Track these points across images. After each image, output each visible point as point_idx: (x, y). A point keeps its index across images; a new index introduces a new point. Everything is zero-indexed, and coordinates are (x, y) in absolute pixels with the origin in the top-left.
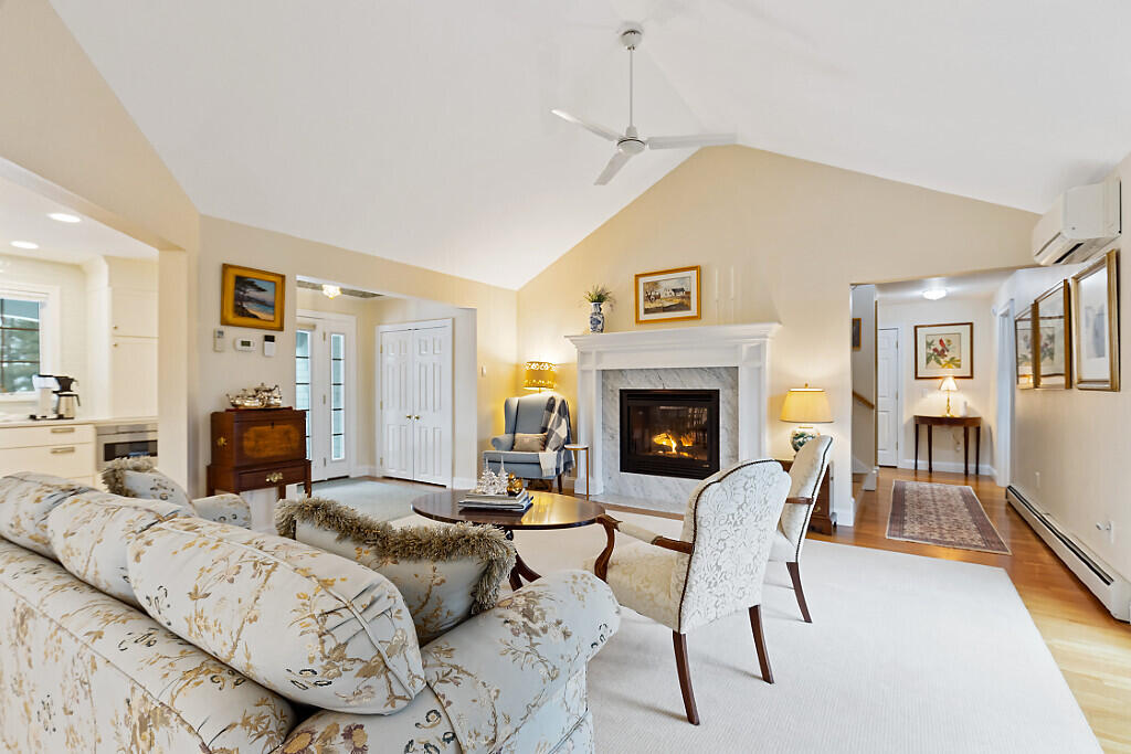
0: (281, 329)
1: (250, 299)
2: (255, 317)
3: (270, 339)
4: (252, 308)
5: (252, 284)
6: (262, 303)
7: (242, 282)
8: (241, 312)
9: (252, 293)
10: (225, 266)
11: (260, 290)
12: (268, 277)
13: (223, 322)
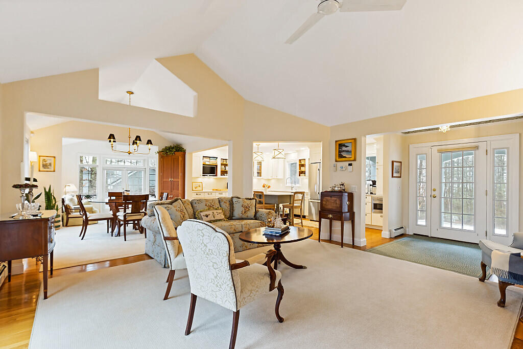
0: (355, 160)
1: (343, 151)
2: (345, 157)
3: (350, 165)
4: (344, 154)
5: (344, 146)
6: (347, 151)
7: (341, 145)
8: (341, 156)
9: (344, 149)
10: (336, 141)
11: (347, 146)
12: (350, 141)
13: (336, 161)
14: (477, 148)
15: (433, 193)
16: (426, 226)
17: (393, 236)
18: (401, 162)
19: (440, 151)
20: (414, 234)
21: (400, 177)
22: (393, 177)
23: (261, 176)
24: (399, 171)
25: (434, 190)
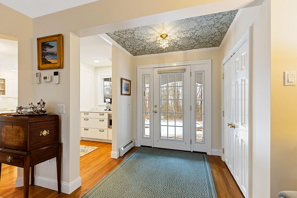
0: (61, 66)
1: (48, 54)
2: (50, 63)
3: (56, 74)
4: (48, 58)
5: (48, 45)
6: (52, 54)
7: (44, 45)
8: (45, 61)
9: (49, 50)
10: (38, 39)
11: (52, 47)
12: (55, 38)
13: (39, 68)
14: (184, 70)
15: (155, 109)
16: (150, 138)
17: (122, 155)
18: (130, 81)
19: (160, 73)
20: (142, 146)
21: (130, 95)
22: (121, 94)
23: (5, 95)
24: (128, 89)
25: (156, 106)
